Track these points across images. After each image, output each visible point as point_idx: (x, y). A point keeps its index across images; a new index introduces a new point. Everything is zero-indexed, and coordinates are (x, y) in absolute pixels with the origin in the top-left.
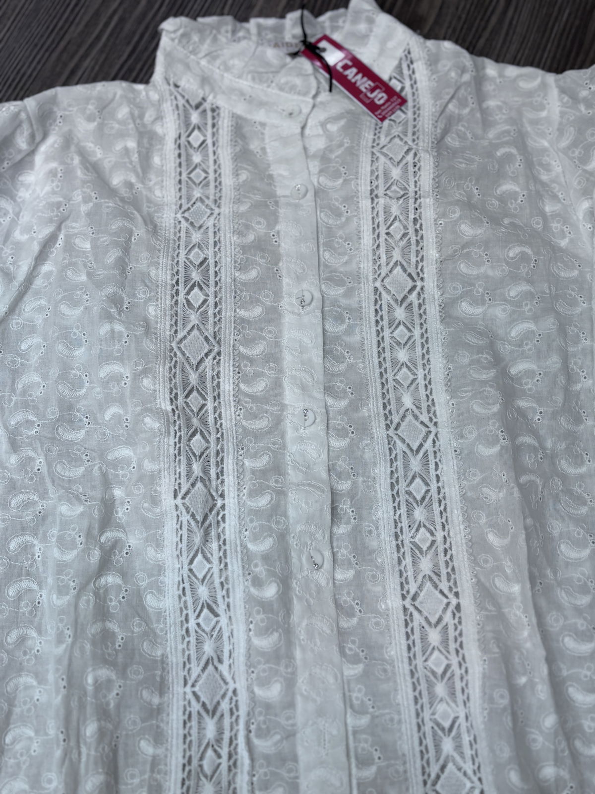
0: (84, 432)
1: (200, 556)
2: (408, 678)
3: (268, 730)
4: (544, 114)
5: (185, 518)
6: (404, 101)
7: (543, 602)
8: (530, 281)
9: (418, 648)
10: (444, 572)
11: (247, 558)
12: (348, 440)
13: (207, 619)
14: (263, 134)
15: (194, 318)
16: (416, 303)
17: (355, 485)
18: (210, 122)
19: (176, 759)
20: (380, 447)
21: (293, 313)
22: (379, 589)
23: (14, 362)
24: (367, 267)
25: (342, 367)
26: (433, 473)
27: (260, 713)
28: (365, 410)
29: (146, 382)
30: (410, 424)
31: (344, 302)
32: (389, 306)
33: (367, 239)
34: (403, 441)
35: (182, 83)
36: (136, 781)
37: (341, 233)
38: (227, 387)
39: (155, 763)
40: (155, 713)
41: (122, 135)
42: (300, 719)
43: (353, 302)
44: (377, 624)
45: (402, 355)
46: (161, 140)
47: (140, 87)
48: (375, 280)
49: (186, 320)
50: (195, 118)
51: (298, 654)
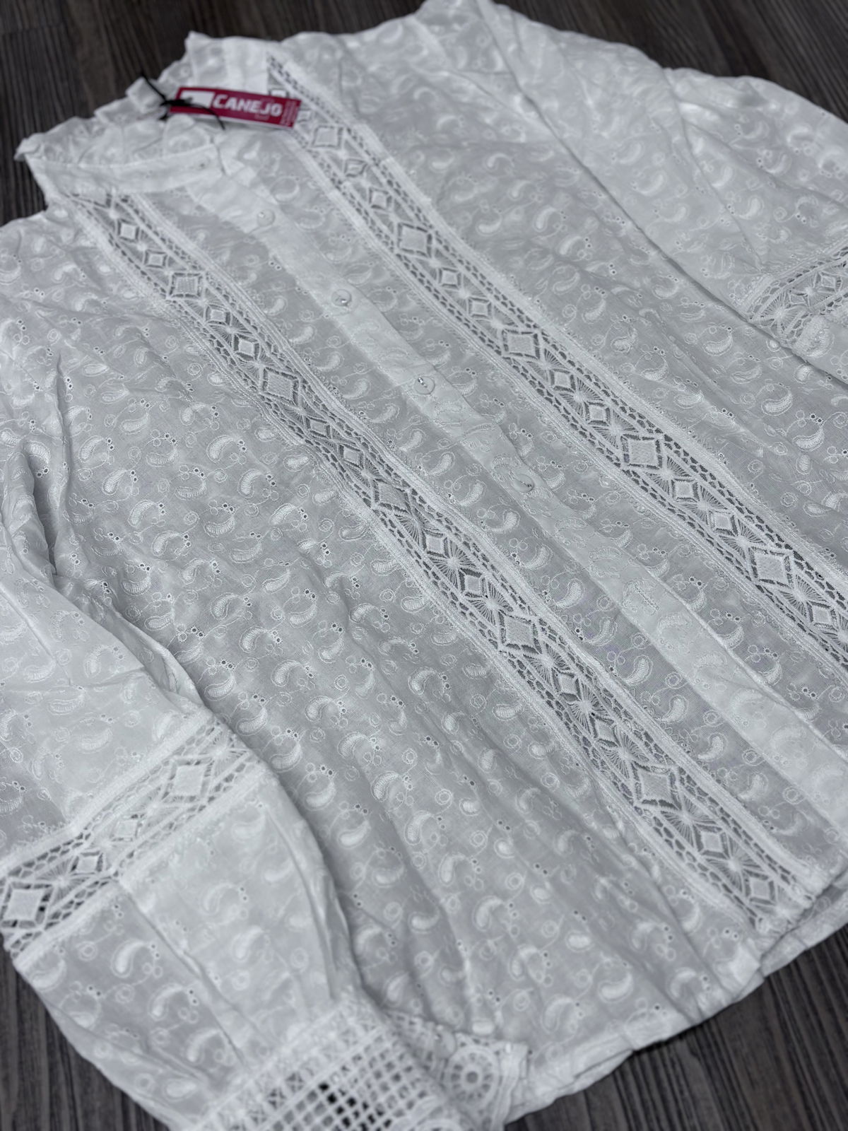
0: (232, 519)
1: (428, 537)
3: (595, 625)
4: (425, 53)
5: (391, 514)
6: (298, 102)
8: (522, 178)
9: (660, 492)
10: (634, 423)
11: (471, 514)
12: (475, 381)
13: (472, 584)
14: (187, 196)
15: (259, 365)
16: (441, 247)
17: (509, 412)
18: (130, 211)
19: (536, 703)
20: (504, 369)
21: (342, 314)
22: (592, 474)
24: (375, 244)
25: (421, 332)
26: (564, 362)
27: (578, 618)
28: (468, 352)
29: (263, 435)
30: (514, 340)
31: (378, 282)
32: (421, 262)
33: (357, 221)
34: (520, 355)
35: (79, 190)
36: (519, 742)
37: (328, 232)
38: (334, 404)
39: (521, 717)
40: (489, 682)
41: (52, 266)
43: (387, 277)
44: (613, 497)
45: (464, 294)
46: (94, 249)
47: (39, 217)
48: (392, 249)
49: (254, 371)
50: (113, 215)
51: (571, 553)
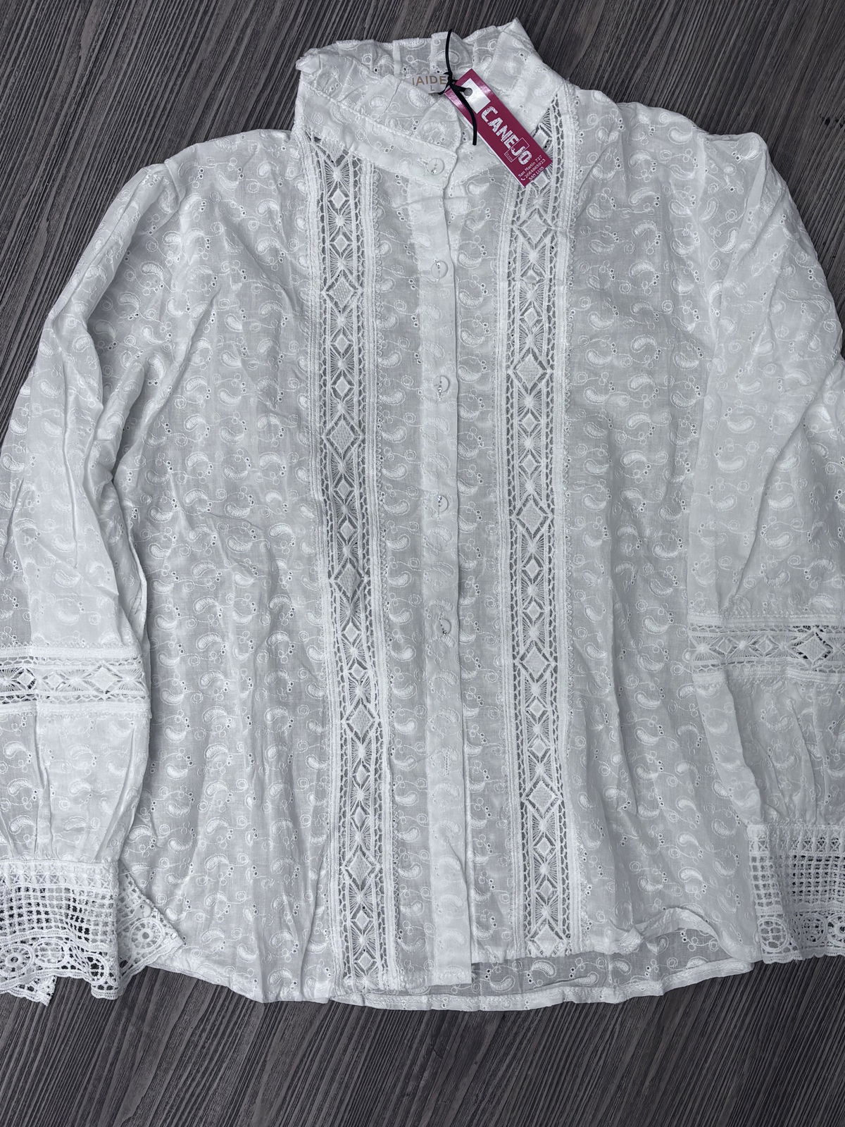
0: (249, 509)
1: (351, 624)
2: (513, 720)
3: (404, 755)
5: (338, 594)
6: (548, 161)
7: (624, 667)
8: (651, 373)
9: (522, 697)
10: (547, 639)
11: (389, 627)
12: (476, 525)
13: (356, 671)
14: (405, 191)
15: (341, 408)
16: (544, 391)
17: (480, 564)
18: (352, 180)
19: (336, 772)
20: (503, 530)
21: (431, 400)
22: (495, 649)
23: (182, 441)
24: (501, 351)
25: (474, 453)
26: (546, 555)
27: (399, 742)
28: (492, 496)
29: (301, 474)
30: (530, 510)
31: (478, 388)
32: (520, 394)
33: (503, 323)
34: (523, 525)
35: (322, 136)
36: (307, 786)
37: (478, 313)
38: (371, 472)
39: (320, 774)
40: (319, 739)
41: (264, 194)
42: (428, 749)
43: (486, 388)
44: (492, 677)
45: (528, 443)
46: (304, 200)
47: (280, 135)
48: (508, 367)
49: (333, 408)
50: (337, 175)
51: (428, 701)
